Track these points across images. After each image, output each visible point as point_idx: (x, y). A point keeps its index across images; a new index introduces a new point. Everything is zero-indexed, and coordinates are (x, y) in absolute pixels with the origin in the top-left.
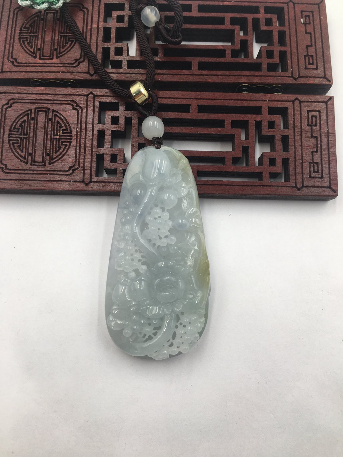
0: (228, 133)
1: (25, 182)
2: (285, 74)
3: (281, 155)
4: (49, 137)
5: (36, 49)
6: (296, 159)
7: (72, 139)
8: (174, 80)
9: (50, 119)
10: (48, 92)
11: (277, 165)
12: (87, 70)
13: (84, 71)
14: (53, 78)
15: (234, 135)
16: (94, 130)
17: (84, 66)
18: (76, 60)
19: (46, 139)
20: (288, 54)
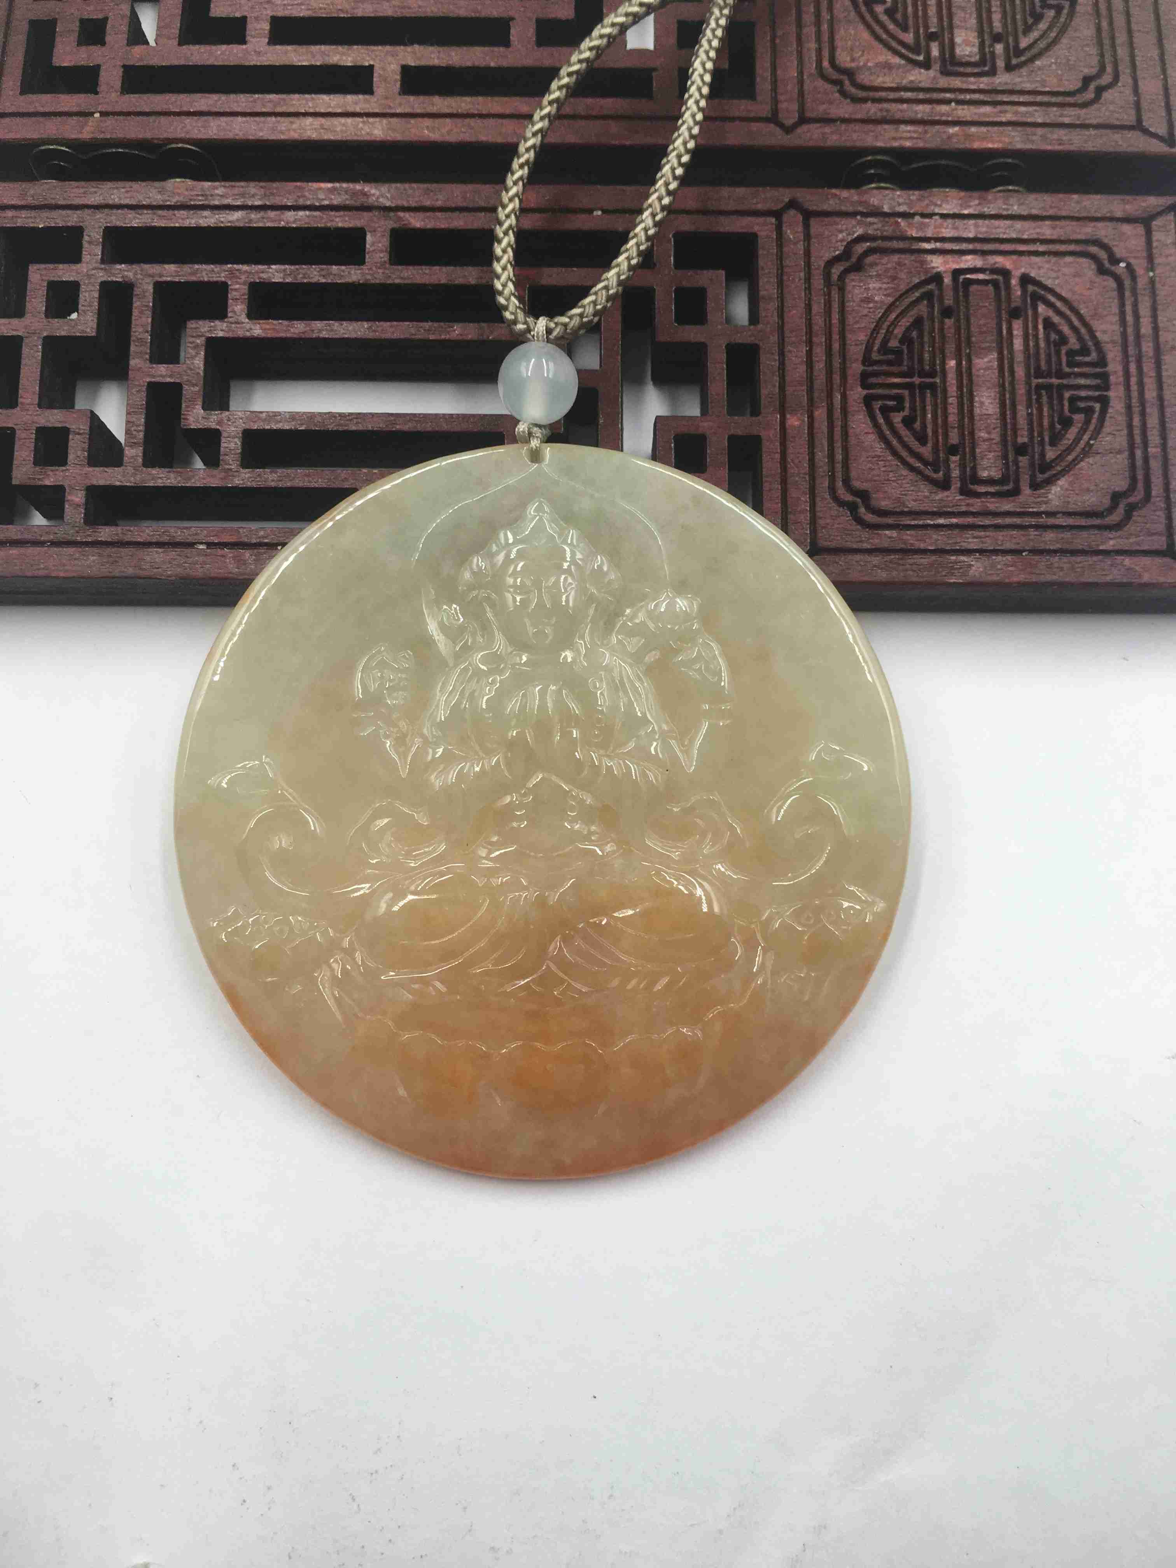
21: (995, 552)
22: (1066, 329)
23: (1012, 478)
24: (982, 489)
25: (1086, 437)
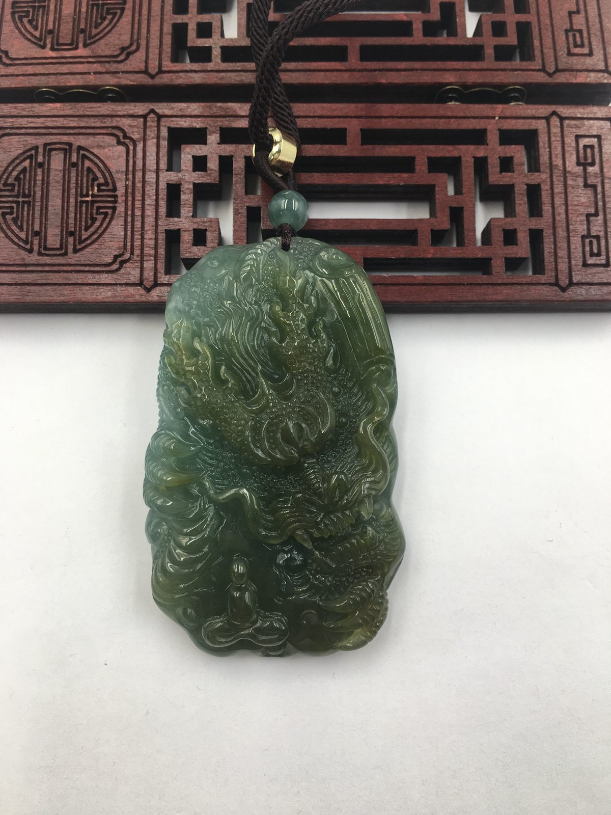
0: (422, 183)
1: (28, 288)
2: (530, 65)
3: (525, 223)
4: (72, 200)
5: (45, 31)
6: (557, 230)
7: (117, 203)
8: (314, 81)
9: (74, 165)
10: (68, 112)
11: (518, 243)
12: (142, 67)
13: (137, 70)
14: (76, 84)
15: (434, 186)
16: (160, 183)
17: (138, 59)
18: (123, 49)
19: (67, 204)
20: (533, 28)
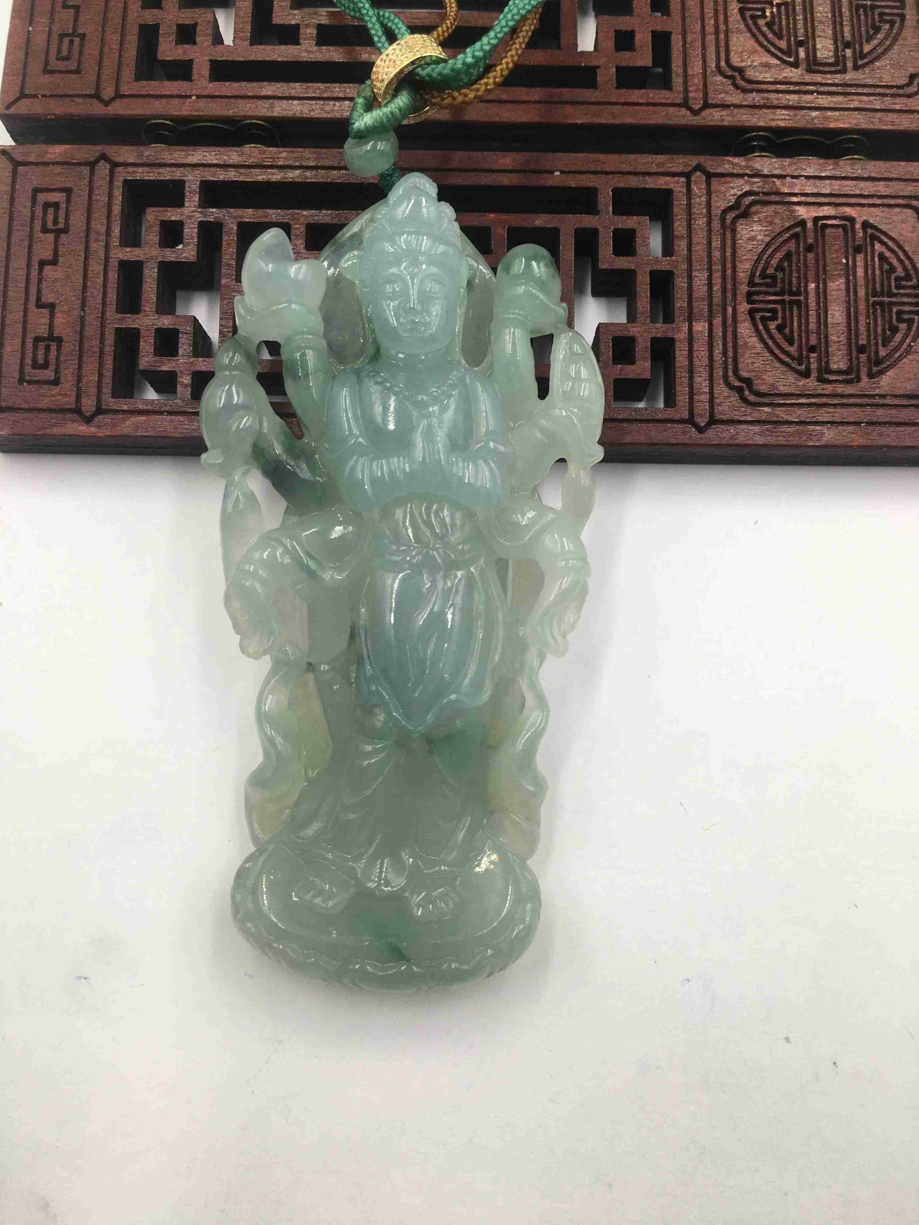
21: (842, 423)
22: (895, 262)
23: (855, 369)
24: (832, 378)
25: (908, 341)
